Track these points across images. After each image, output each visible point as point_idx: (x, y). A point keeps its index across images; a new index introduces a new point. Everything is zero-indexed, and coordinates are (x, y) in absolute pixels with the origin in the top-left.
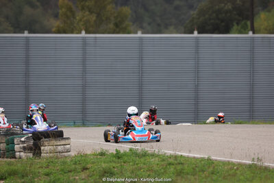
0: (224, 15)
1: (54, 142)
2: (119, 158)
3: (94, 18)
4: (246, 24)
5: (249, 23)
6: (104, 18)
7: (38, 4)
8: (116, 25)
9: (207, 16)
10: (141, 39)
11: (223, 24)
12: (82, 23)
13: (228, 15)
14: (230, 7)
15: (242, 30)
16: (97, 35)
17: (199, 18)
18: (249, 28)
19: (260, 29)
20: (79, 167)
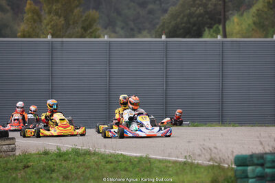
0: (195, 19)
3: (63, 22)
4: (217, 28)
5: (221, 27)
6: (71, 22)
7: (8, 8)
8: (85, 29)
9: (179, 20)
10: (110, 43)
11: (194, 28)
12: (49, 27)
13: (200, 19)
14: (202, 11)
15: (214, 34)
16: (65, 39)
17: (170, 23)
18: (221, 32)
19: (232, 34)
20: (21, 165)
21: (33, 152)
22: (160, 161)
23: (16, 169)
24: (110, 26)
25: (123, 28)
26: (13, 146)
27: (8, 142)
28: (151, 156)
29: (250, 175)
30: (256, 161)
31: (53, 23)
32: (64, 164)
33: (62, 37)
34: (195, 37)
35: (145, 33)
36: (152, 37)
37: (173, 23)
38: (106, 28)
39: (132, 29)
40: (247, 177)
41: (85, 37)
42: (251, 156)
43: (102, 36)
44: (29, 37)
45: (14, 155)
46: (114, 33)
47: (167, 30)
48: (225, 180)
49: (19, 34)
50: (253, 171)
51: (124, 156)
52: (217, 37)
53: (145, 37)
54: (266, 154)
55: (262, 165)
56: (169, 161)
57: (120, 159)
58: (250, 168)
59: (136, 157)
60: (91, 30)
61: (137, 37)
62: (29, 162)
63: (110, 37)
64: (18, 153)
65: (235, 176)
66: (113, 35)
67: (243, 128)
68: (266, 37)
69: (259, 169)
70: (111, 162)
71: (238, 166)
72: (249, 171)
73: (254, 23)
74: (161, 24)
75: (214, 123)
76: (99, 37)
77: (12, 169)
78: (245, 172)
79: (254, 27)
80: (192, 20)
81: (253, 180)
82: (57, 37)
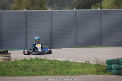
1: (4, 55)
2: (31, 61)
3: (31, 3)
4: (98, 5)
5: (99, 4)
6: (35, 3)
8: (40, 6)
9: (81, 2)
10: (51, 12)
11: (88, 5)
15: (96, 8)
16: (31, 11)
17: (77, 3)
18: (99, 7)
19: (104, 7)
20: (14, 65)
21: (19, 60)
22: (74, 63)
23: (12, 67)
24: (51, 4)
25: (57, 5)
26: (10, 57)
27: (8, 55)
28: (70, 61)
29: (113, 68)
30: (115, 62)
31: (26, 3)
32: (32, 64)
33: (31, 10)
34: (88, 9)
35: (66, 7)
36: (69, 9)
37: (78, 3)
38: (49, 6)
39: (61, 6)
40: (112, 69)
41: (40, 10)
42: (114, 60)
43: (48, 9)
44: (17, 10)
45: (11, 61)
46: (53, 7)
47: (76, 6)
48: (102, 70)
49: (12, 9)
50: (115, 66)
51: (58, 61)
52: (98, 9)
53: (66, 9)
54: (120, 59)
55: (118, 64)
56: (78, 63)
57: (57, 62)
58: (113, 65)
59: (63, 61)
60: (43, 6)
61: (63, 9)
62: (17, 64)
63: (51, 9)
64: (12, 60)
65: (107, 69)
66: (53, 8)
67: (110, 48)
68: (119, 8)
69: (117, 65)
70: (53, 64)
71: (108, 64)
72: (112, 66)
73: (114, 2)
74: (74, 3)
75: (97, 46)
76: (46, 9)
77: (10, 67)
78: (111, 67)
79: (113, 4)
80: (87, 2)
81: (115, 70)
82: (28, 10)
